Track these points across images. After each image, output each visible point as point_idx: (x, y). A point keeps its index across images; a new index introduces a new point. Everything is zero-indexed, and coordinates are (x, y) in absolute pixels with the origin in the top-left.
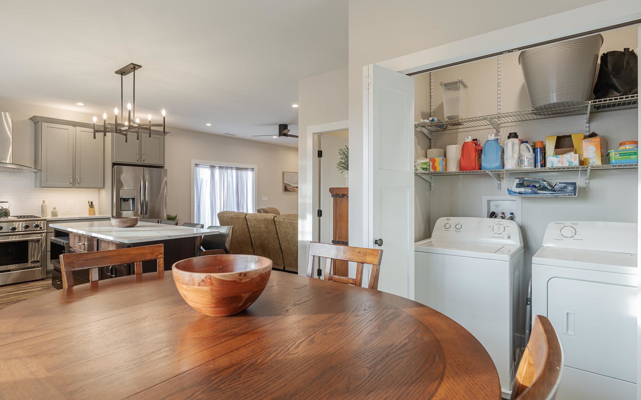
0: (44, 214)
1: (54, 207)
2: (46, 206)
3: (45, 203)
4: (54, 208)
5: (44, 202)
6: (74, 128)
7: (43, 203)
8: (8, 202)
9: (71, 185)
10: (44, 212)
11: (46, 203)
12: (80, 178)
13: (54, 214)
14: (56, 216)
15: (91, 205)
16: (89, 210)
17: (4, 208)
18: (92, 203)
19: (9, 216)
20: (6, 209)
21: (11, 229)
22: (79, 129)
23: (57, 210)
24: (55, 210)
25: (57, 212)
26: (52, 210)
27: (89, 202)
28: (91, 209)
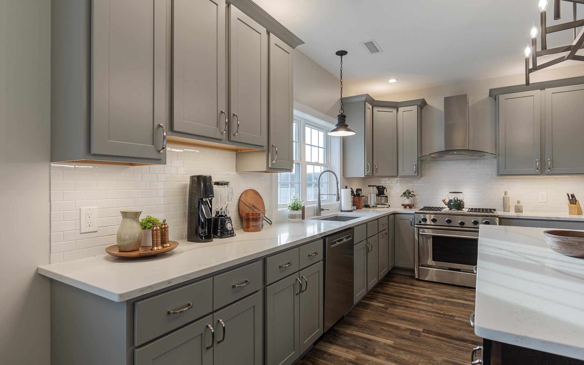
0: (506, 208)
1: (518, 200)
2: (508, 198)
3: (507, 195)
4: (518, 202)
5: (506, 193)
6: (543, 91)
7: (505, 195)
8: (462, 193)
9: (537, 171)
10: (506, 206)
11: (509, 195)
12: (552, 161)
13: (518, 210)
14: (521, 212)
15: (573, 200)
16: (570, 207)
17: (458, 199)
18: (573, 196)
19: (464, 208)
20: (460, 200)
21: (459, 223)
22: (549, 91)
23: (522, 204)
24: (518, 205)
25: (522, 206)
26: (516, 204)
27: (568, 195)
28: (572, 205)
